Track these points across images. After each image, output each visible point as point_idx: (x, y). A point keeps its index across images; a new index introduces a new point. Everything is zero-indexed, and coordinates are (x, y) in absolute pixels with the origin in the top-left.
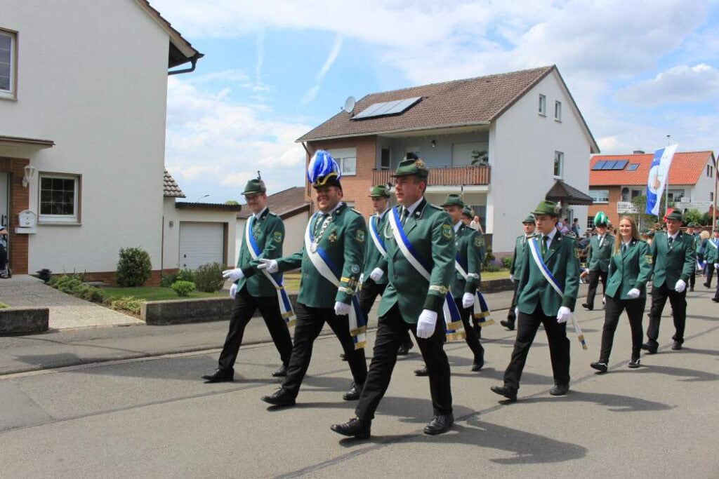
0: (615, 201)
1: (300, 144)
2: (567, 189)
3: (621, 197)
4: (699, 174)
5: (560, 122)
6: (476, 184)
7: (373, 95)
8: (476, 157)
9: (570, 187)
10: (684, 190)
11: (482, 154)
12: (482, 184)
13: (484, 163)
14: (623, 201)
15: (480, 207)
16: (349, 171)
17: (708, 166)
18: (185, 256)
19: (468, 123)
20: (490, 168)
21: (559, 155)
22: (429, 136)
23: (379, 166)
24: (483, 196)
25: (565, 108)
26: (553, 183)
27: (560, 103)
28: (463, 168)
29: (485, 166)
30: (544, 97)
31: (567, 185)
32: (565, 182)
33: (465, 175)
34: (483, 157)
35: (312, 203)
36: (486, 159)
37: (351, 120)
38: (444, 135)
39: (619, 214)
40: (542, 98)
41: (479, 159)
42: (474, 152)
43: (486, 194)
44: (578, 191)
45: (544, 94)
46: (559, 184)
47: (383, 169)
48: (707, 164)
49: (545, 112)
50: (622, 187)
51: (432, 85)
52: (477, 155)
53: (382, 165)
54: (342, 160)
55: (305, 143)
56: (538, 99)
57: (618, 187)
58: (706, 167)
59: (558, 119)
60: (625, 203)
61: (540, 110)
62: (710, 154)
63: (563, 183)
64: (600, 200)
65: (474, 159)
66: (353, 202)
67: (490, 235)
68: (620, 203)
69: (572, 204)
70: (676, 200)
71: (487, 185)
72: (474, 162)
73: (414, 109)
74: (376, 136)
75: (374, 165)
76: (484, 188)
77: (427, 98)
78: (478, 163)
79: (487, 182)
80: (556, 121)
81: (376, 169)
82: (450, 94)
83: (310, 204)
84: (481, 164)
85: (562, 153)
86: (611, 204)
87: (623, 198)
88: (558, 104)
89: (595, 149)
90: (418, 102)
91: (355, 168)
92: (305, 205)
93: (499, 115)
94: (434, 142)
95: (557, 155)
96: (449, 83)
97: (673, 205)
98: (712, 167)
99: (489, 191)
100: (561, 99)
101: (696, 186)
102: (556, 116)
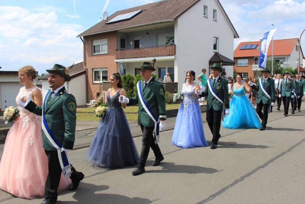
0: (252, 64)
1: (79, 38)
2: (221, 57)
3: (254, 63)
4: (292, 50)
5: (216, 21)
6: (168, 55)
7: (120, 11)
8: (168, 40)
9: (223, 56)
10: (284, 58)
11: (172, 39)
12: (171, 55)
13: (173, 43)
14: (255, 64)
15: (171, 68)
16: (104, 51)
17: (296, 46)
18: (6, 101)
19: (163, 21)
20: (175, 46)
21: (216, 39)
22: (144, 31)
23: (119, 47)
24: (172, 62)
25: (219, 13)
26: (213, 54)
27: (216, 10)
28: (161, 46)
29: (173, 45)
30: (207, 7)
31: (221, 55)
32: (220, 53)
33: (162, 51)
34: (171, 40)
35: (87, 70)
36: (173, 41)
37: (106, 24)
38: (152, 29)
39: (253, 71)
40: (205, 7)
41: (170, 41)
42: (167, 38)
43: (174, 61)
44: (227, 58)
45: (206, 5)
46: (217, 54)
47: (121, 49)
48: (296, 44)
49: (207, 15)
50: (255, 58)
51: (149, 4)
52: (169, 39)
53: (121, 48)
54: (101, 46)
55: (82, 38)
56: (203, 8)
57: (253, 57)
58: (295, 46)
59: (214, 19)
60: (256, 65)
61: (204, 14)
62: (297, 39)
63: (219, 54)
64: (244, 64)
65: (167, 41)
66: (107, 68)
67: (177, 83)
68: (254, 65)
69: (224, 65)
70: (281, 63)
71: (174, 55)
72: (167, 43)
73: (137, 16)
74: (117, 31)
75: (116, 48)
76: (173, 57)
77: (145, 10)
78: (169, 44)
79: (174, 54)
80: (214, 20)
81: (117, 50)
82: (157, 7)
83: (86, 70)
84: (171, 44)
85: (218, 38)
86: (250, 66)
87: (255, 63)
88: (215, 11)
89: (236, 36)
90: (140, 12)
91: (106, 50)
92: (84, 70)
93: (179, 16)
94: (147, 34)
95: (215, 39)
96: (158, 3)
97: (280, 66)
98: (298, 46)
99: (175, 59)
100: (216, 8)
101: (291, 56)
102: (214, 18)
